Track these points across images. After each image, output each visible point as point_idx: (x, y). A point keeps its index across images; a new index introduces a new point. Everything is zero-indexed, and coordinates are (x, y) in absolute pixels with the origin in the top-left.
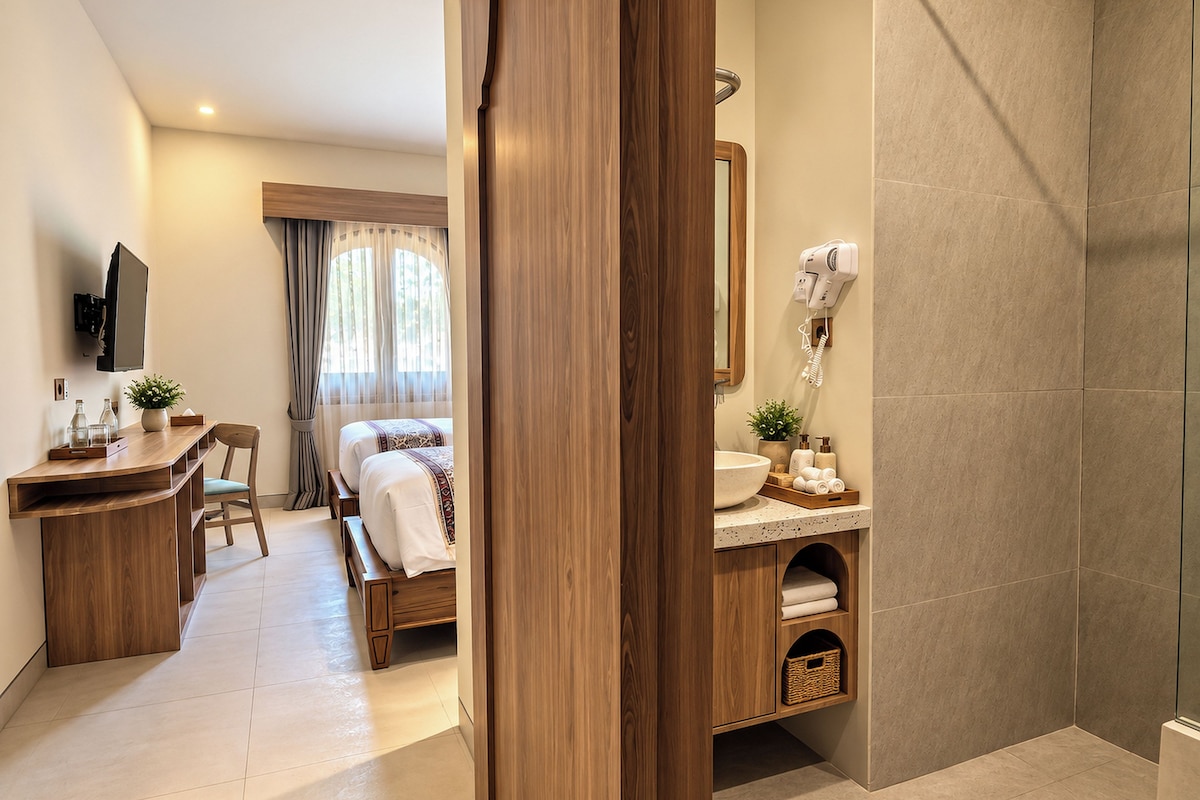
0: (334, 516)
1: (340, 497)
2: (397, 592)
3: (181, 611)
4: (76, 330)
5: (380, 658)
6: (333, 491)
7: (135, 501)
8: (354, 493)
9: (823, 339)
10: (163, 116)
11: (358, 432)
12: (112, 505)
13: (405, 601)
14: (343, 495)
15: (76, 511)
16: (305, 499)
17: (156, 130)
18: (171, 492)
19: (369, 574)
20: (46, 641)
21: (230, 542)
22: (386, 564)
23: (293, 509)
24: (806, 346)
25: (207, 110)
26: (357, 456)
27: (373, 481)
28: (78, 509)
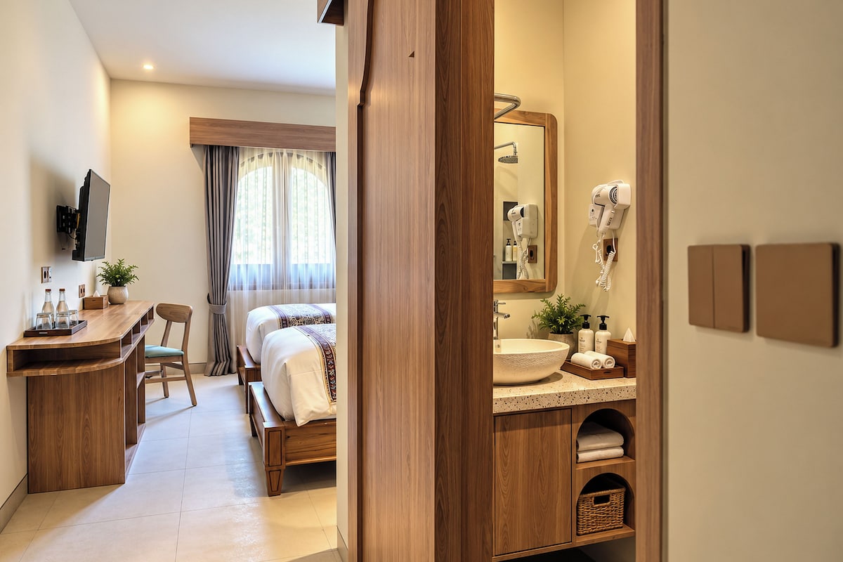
0: (241, 383)
1: (246, 367)
2: (289, 437)
3: (127, 453)
4: (57, 231)
5: (275, 488)
6: (240, 362)
7: (95, 367)
8: (257, 364)
9: (612, 254)
10: (120, 71)
11: (263, 315)
12: (80, 369)
13: (294, 444)
14: (248, 365)
15: (53, 372)
16: (221, 368)
17: (114, 82)
18: (121, 360)
19: (268, 423)
20: (28, 473)
21: (166, 396)
22: (281, 417)
23: (211, 375)
24: (599, 259)
25: (148, 67)
26: (261, 333)
27: (273, 352)
28: (56, 370)
